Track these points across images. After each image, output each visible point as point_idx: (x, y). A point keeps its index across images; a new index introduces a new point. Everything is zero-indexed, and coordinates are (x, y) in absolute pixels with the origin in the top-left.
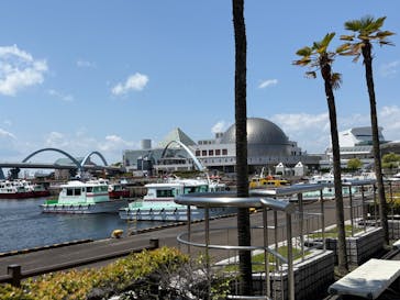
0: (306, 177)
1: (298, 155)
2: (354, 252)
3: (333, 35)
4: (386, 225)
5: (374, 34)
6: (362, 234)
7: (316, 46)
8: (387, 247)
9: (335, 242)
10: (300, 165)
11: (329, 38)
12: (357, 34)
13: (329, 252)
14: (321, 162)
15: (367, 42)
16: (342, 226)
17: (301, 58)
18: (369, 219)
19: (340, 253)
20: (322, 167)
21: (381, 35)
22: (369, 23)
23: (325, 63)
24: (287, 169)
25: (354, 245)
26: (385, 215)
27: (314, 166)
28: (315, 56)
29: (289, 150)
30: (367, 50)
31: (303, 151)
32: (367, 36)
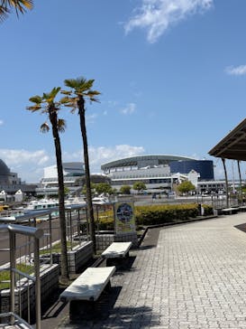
0: (25, 203)
1: (19, 184)
2: (73, 263)
3: (59, 89)
4: (94, 239)
5: (86, 92)
6: (78, 248)
7: (45, 96)
8: (95, 256)
9: (59, 256)
10: (19, 193)
11: (56, 91)
12: (74, 90)
13: (56, 265)
14: (37, 189)
15: (81, 97)
16: (65, 243)
17: (34, 104)
18: (81, 235)
19: (63, 265)
20: (38, 194)
21: (91, 93)
22: (82, 82)
23: (52, 111)
24: (8, 196)
25: (72, 258)
26: (93, 230)
27: (32, 193)
28: (45, 104)
29: (11, 180)
30: (81, 103)
31: (22, 181)
32: (81, 92)
